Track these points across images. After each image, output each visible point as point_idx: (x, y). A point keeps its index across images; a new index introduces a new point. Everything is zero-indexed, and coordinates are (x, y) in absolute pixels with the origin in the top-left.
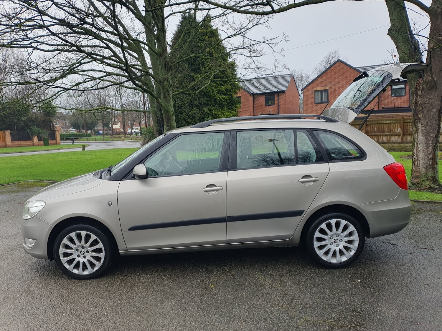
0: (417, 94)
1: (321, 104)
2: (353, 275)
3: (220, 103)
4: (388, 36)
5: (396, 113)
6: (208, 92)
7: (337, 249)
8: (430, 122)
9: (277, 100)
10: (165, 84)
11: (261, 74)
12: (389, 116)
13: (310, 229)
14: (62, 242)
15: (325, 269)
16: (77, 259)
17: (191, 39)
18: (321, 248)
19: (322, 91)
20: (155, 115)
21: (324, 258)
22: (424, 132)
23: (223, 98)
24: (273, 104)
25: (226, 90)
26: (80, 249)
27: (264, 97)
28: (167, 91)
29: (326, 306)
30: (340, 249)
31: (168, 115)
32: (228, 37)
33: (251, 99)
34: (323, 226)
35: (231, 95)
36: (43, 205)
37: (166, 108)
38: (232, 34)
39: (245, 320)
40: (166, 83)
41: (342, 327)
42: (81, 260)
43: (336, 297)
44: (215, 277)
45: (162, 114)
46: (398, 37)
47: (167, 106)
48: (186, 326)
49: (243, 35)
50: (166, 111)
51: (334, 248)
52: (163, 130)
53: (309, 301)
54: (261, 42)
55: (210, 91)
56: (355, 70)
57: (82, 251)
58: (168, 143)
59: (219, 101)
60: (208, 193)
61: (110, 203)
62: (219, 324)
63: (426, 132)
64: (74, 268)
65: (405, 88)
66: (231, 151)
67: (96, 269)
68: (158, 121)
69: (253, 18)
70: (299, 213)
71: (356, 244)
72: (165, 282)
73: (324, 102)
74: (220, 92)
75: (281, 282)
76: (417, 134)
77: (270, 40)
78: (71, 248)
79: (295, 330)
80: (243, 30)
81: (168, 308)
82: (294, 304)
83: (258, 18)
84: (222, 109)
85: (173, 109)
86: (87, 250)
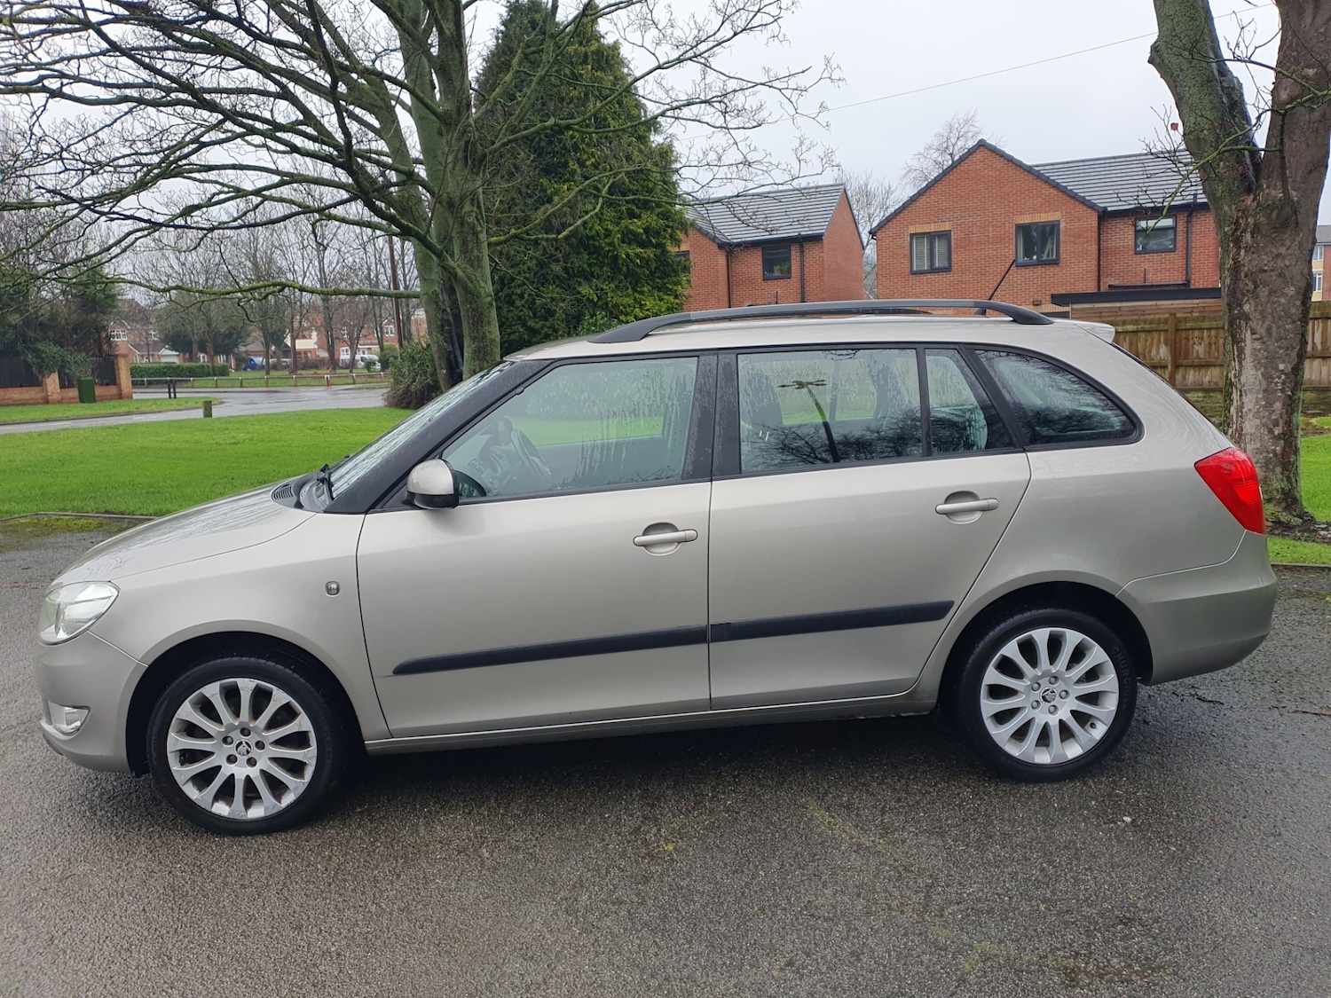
0: (1237, 242)
1: (929, 276)
2: (1103, 801)
3: (628, 269)
4: (1151, 66)
5: (1153, 303)
6: (593, 238)
7: (1053, 721)
8: (1278, 328)
9: (798, 264)
10: (464, 210)
11: (759, 181)
12: (1133, 311)
13: (970, 661)
14: (176, 716)
15: (1016, 784)
16: (228, 770)
17: (543, 72)
18: (1002, 717)
19: (932, 237)
20: (434, 307)
21: (1014, 750)
22: (1260, 356)
23: (637, 255)
24: (787, 275)
25: (647, 230)
26: (237, 736)
27: (760, 253)
28: (473, 233)
29: (1038, 906)
30: (1060, 721)
31: (474, 306)
32: (659, 67)
33: (721, 259)
34: (1011, 650)
35: (661, 246)
36: (110, 595)
37: (470, 285)
38: (671, 59)
39: (791, 960)
40: (467, 208)
41: (1101, 977)
42: (240, 771)
43: (1066, 874)
44: (674, 816)
45: (454, 304)
46: (1182, 70)
47: (473, 277)
48: (601, 986)
49: (703, 61)
50: (471, 292)
51: (1042, 717)
52: (458, 352)
53: (983, 891)
54: (757, 84)
55: (597, 232)
56: (1028, 172)
57: (241, 743)
58: (518, 390)
59: (627, 266)
60: (654, 550)
61: (334, 586)
62: (708, 976)
63: (1267, 358)
64: (217, 798)
65: (1174, 228)
66: (720, 415)
67: (288, 799)
68: (442, 326)
69: (734, 10)
70: (936, 611)
71: (1111, 704)
72: (517, 838)
73: (938, 269)
74: (630, 237)
75: (886, 831)
76: (1240, 363)
77: (786, 79)
78: (206, 735)
79: (956, 987)
80: (702, 47)
81: (537, 926)
82: (937, 900)
83: (750, 9)
84: (634, 290)
85: (489, 288)
86: (259, 739)
